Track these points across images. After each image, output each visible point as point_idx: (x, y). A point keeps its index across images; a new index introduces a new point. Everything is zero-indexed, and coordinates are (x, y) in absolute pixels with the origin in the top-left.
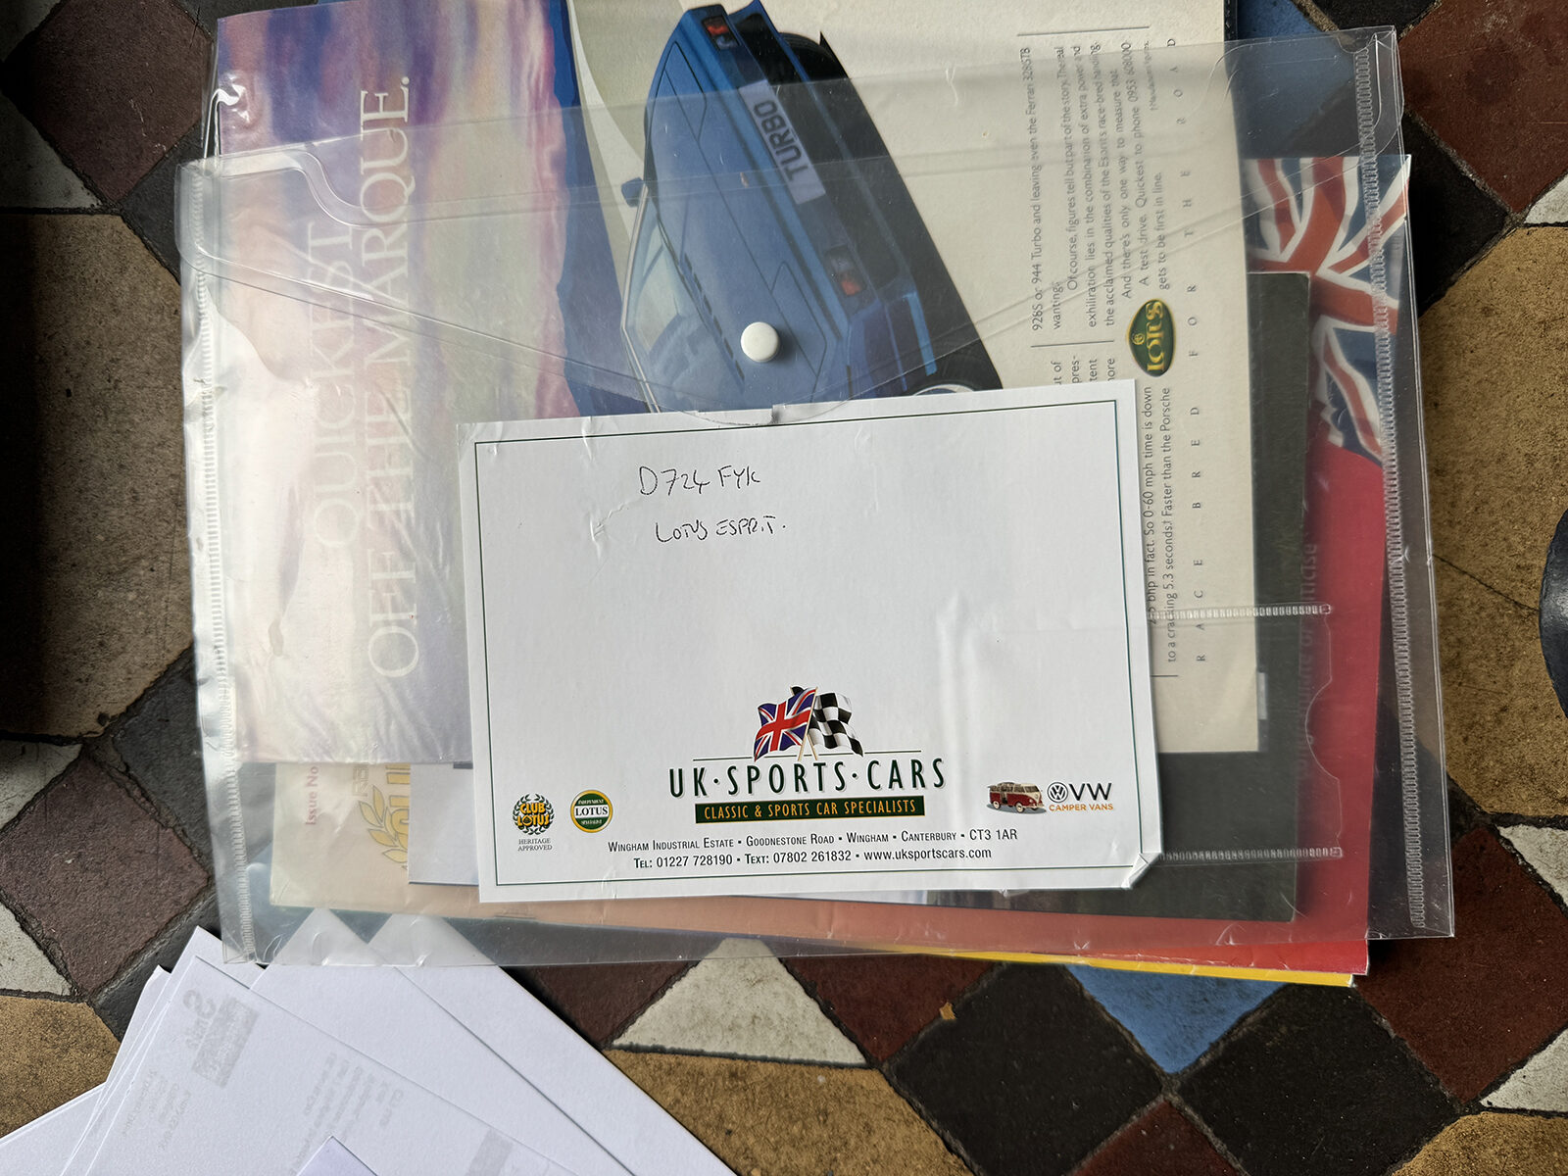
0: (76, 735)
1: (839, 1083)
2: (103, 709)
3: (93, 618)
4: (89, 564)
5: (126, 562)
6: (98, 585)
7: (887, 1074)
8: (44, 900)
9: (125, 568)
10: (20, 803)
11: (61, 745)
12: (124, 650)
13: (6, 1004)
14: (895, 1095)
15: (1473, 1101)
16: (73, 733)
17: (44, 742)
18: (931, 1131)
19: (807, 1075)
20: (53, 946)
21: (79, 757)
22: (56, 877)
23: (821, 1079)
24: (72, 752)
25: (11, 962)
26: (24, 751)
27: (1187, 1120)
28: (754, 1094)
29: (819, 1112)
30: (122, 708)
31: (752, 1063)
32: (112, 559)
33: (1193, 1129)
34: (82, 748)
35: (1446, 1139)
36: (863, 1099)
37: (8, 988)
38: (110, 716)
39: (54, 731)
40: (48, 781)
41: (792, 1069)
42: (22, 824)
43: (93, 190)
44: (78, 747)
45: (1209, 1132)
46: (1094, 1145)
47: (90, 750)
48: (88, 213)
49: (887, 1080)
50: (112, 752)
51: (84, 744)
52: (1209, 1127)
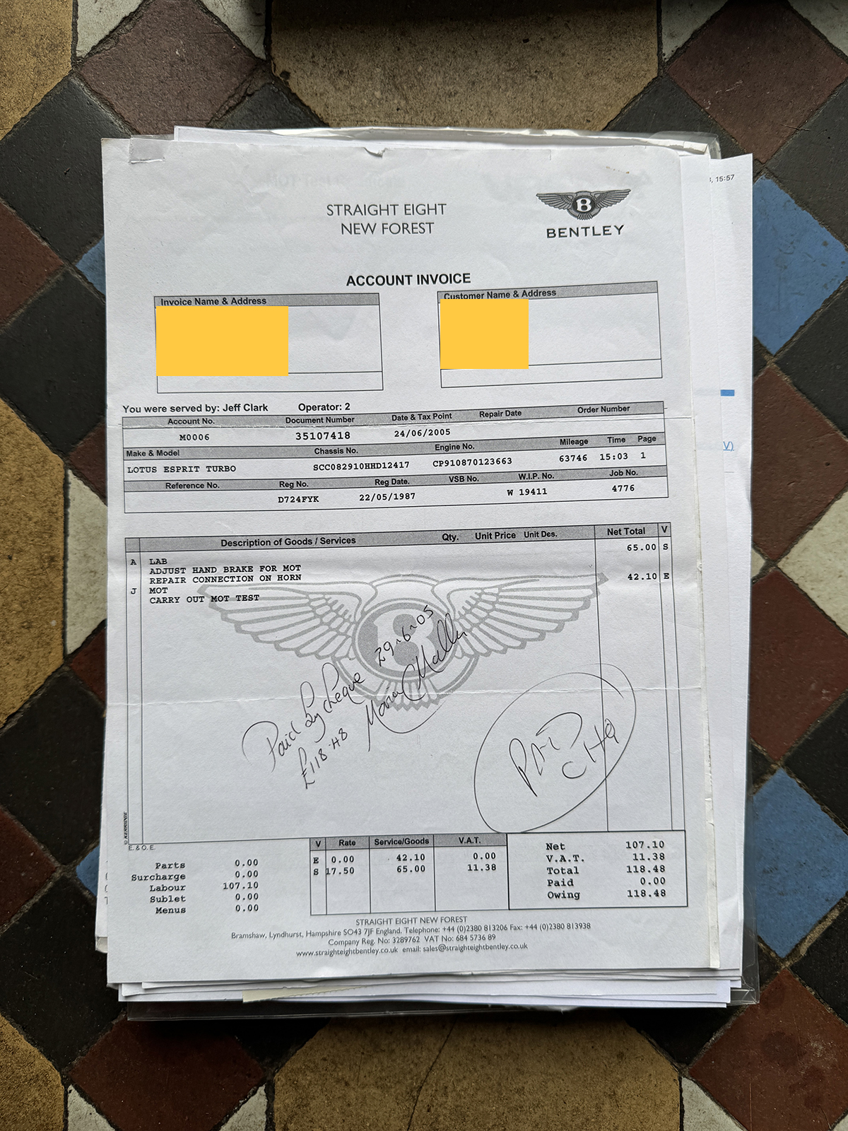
0: (273, 55)
1: (52, 636)
2: (293, 75)
3: (360, 65)
4: (401, 61)
5: (404, 89)
6: (385, 68)
7: (61, 670)
8: (147, 34)
9: (399, 89)
10: (218, 13)
11: (264, 44)
12: (338, 90)
13: (67, 6)
14: (46, 677)
15: (71, 1080)
16: (274, 53)
17: (266, 30)
18: (22, 703)
19: (56, 612)
20: (113, 42)
21: (257, 58)
22: (166, 43)
23: (53, 623)
24: (259, 52)
25: (99, 10)
26: (259, 15)
27: (43, 884)
28: (39, 574)
29: (30, 623)
30: (294, 90)
31: (62, 572)
32: (404, 78)
33: (36, 889)
34: (262, 60)
35: (42, 1063)
36: (41, 654)
37: (79, 8)
38: (288, 80)
39: (274, 37)
40: (236, 34)
41: (60, 601)
42: (203, 15)
43: (676, 54)
44: (263, 57)
45: (36, 899)
46: (21, 820)
47: (262, 66)
48: (658, 52)
49: (57, 670)
50: (261, 83)
51: (266, 61)
52: (40, 899)
